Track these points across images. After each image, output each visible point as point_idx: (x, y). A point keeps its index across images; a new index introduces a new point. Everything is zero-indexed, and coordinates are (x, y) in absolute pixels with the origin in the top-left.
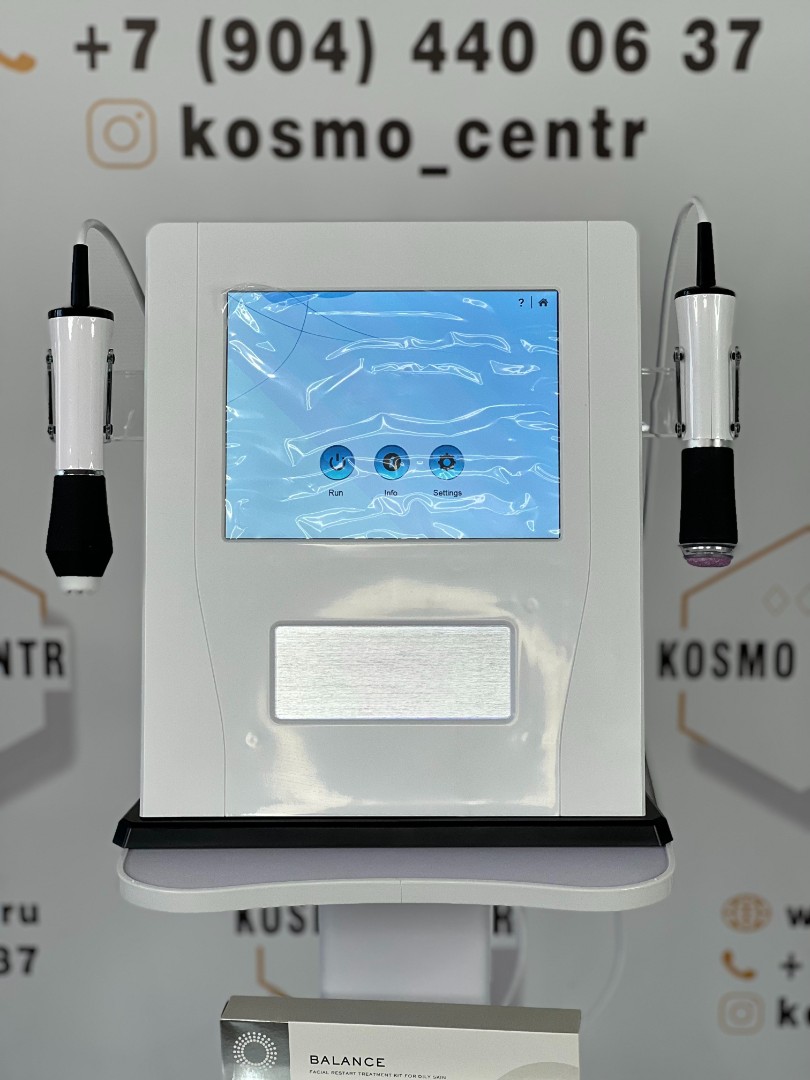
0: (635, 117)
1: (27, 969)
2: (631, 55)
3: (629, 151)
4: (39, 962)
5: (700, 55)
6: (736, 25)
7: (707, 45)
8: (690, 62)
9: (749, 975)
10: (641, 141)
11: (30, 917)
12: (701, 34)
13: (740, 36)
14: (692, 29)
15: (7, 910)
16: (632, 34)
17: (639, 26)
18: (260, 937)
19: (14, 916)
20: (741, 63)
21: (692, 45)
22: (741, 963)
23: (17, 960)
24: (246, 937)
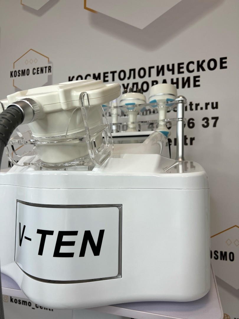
0: (193, 137)
2: (191, 125)
3: (191, 144)
5: (206, 124)
6: (213, 118)
7: (207, 122)
8: (203, 126)
10: (194, 142)
12: (206, 120)
13: (214, 120)
14: (204, 119)
16: (191, 121)
17: (193, 119)
20: (215, 125)
21: (204, 122)
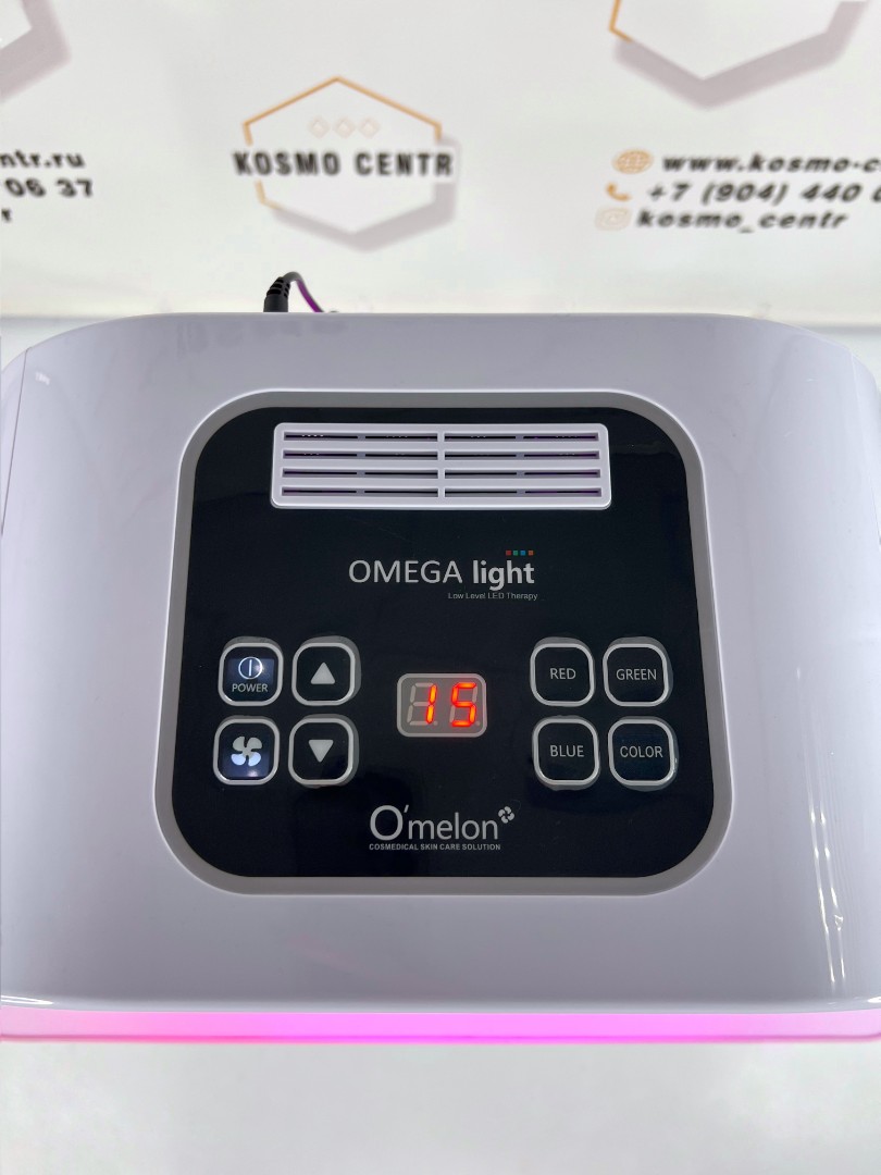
1: (88, 191)
4: (94, 188)
9: (624, 198)
11: (77, 162)
15: (57, 159)
18: (256, 176)
19: (64, 162)
22: (620, 190)
23: (80, 189)
24: (245, 177)
